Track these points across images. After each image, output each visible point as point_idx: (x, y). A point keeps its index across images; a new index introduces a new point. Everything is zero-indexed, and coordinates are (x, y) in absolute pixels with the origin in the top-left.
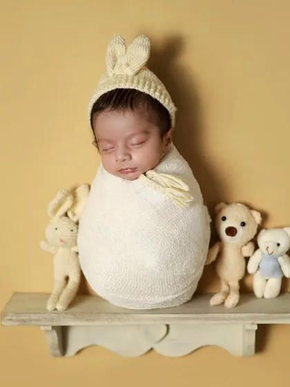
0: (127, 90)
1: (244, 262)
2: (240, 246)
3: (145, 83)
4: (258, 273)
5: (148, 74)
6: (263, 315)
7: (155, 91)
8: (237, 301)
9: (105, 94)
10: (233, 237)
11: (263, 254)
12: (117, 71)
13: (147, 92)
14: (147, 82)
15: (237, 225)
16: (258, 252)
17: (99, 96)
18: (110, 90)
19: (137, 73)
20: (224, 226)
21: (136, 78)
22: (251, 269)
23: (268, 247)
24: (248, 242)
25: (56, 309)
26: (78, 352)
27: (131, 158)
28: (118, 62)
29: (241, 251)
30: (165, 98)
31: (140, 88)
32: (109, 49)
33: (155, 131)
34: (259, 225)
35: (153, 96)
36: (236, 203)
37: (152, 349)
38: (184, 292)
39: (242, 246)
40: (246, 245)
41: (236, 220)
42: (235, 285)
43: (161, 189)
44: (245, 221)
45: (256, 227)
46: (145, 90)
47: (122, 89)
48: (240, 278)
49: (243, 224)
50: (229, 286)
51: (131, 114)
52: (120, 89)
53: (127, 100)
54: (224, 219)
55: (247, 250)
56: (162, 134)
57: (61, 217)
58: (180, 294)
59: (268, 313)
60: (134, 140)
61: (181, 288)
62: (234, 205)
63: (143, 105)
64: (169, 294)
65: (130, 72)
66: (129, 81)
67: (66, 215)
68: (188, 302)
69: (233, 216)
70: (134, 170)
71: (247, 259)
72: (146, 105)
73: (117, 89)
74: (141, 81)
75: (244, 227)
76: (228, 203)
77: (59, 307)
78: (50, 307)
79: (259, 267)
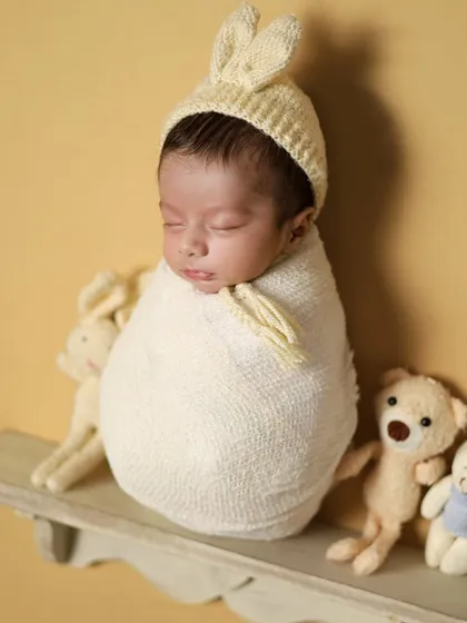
0: (229, 118)
1: (417, 492)
2: (414, 461)
3: (270, 110)
4: (440, 519)
5: (288, 94)
6: (413, 608)
7: (285, 131)
8: (375, 566)
9: (189, 118)
10: (400, 443)
11: (453, 489)
12: (226, 76)
13: (267, 132)
14: (275, 112)
15: (411, 421)
16: (447, 481)
17: (180, 118)
18: (200, 112)
19: (264, 88)
20: (389, 415)
21: (255, 98)
22: (428, 509)
23: (463, 479)
24: (433, 457)
25: (44, 486)
26: (96, 564)
27: (205, 252)
28: (235, 56)
29: (414, 472)
30: (303, 148)
31: (253, 121)
32: (224, 30)
33: (264, 211)
34: (461, 431)
35: (278, 141)
36: (428, 375)
37: (219, 599)
38: (270, 524)
39: (418, 463)
40: (426, 461)
41: (414, 411)
42: (392, 529)
43: (253, 323)
44: (432, 416)
45: (455, 432)
46: (264, 126)
47: (222, 115)
48: (405, 519)
49: (426, 422)
50: (380, 528)
51: (221, 168)
52: (217, 114)
53: (222, 138)
54: (393, 401)
55: (425, 473)
56: (281, 219)
57: (101, 318)
58: (260, 525)
59: (426, 608)
60: (220, 219)
61: (264, 517)
62: (421, 379)
63: (251, 157)
64: (236, 521)
65: (248, 83)
66: (240, 101)
67: (112, 317)
68: (290, 538)
69: (410, 400)
70: (210, 276)
71: (425, 489)
72: (257, 156)
73: (213, 113)
74: (264, 106)
75: (426, 429)
76: (413, 372)
77: (52, 484)
78: (36, 479)
79: (443, 509)
